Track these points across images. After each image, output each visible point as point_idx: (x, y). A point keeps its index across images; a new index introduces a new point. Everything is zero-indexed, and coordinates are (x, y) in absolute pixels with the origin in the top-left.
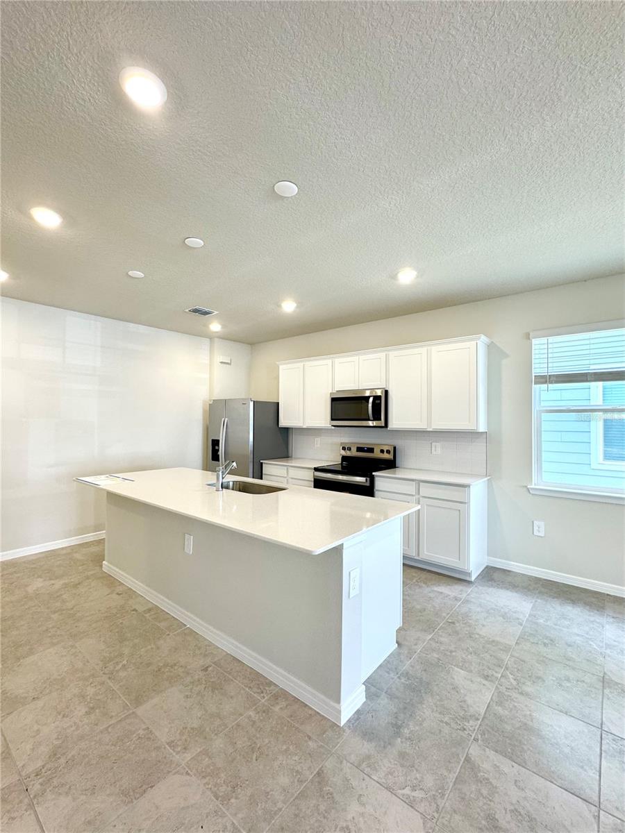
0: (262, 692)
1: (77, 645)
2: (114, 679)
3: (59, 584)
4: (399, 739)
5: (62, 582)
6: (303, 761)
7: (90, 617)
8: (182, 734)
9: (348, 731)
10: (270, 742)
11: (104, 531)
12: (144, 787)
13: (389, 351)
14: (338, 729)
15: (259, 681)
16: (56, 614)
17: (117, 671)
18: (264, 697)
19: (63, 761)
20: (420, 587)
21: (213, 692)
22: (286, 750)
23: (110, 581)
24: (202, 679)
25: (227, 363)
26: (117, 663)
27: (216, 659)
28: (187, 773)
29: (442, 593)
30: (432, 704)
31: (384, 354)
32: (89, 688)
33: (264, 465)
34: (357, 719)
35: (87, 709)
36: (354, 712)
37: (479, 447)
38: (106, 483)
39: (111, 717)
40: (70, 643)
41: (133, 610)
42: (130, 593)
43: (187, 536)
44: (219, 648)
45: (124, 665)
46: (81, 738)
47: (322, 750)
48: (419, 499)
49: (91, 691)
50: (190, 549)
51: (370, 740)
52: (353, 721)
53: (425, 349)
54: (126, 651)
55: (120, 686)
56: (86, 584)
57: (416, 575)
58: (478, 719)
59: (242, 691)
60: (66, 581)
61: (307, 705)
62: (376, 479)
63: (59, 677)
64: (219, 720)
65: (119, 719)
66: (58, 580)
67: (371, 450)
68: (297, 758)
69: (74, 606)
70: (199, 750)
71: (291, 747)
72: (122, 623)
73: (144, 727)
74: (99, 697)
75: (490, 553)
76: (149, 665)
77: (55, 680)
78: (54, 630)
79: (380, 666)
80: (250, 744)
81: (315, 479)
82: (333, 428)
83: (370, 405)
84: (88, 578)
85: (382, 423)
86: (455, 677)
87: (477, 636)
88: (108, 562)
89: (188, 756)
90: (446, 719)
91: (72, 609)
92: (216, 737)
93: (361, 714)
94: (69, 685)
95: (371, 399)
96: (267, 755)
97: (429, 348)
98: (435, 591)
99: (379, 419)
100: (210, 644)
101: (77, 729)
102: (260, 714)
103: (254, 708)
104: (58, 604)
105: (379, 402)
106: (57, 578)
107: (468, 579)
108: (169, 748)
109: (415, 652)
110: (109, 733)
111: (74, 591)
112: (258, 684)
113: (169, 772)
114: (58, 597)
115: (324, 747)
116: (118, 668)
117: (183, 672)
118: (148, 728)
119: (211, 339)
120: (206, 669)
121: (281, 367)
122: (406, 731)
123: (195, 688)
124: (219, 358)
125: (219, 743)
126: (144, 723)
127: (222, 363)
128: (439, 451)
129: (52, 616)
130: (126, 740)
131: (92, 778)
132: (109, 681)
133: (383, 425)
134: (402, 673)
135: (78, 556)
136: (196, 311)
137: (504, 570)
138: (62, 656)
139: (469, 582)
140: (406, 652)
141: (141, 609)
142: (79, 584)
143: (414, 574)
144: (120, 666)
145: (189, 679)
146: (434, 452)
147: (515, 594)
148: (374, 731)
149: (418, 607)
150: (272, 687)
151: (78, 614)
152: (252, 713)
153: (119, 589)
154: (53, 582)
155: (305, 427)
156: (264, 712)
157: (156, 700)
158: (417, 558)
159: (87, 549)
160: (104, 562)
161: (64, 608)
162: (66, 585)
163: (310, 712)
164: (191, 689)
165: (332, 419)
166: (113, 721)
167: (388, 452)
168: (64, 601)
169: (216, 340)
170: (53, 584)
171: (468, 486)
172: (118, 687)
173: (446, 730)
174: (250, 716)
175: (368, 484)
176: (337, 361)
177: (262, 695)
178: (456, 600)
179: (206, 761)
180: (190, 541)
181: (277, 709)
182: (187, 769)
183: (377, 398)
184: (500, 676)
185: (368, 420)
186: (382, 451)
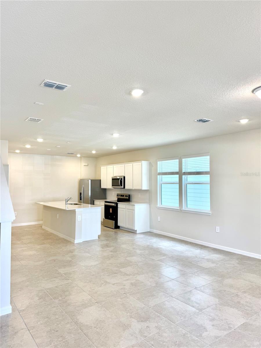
31: (124, 165)
33: (94, 201)
53: (132, 164)
62: (118, 204)
67: (123, 196)
75: (150, 228)
81: (105, 205)
82: (113, 188)
83: (120, 181)
85: (123, 187)
95: (120, 179)
99: (122, 186)
105: (122, 180)
119: (78, 158)
127: (84, 165)
128: (140, 196)
165: (112, 186)
169: (80, 158)
171: (135, 205)
175: (115, 206)
185: (119, 186)
186: (126, 196)
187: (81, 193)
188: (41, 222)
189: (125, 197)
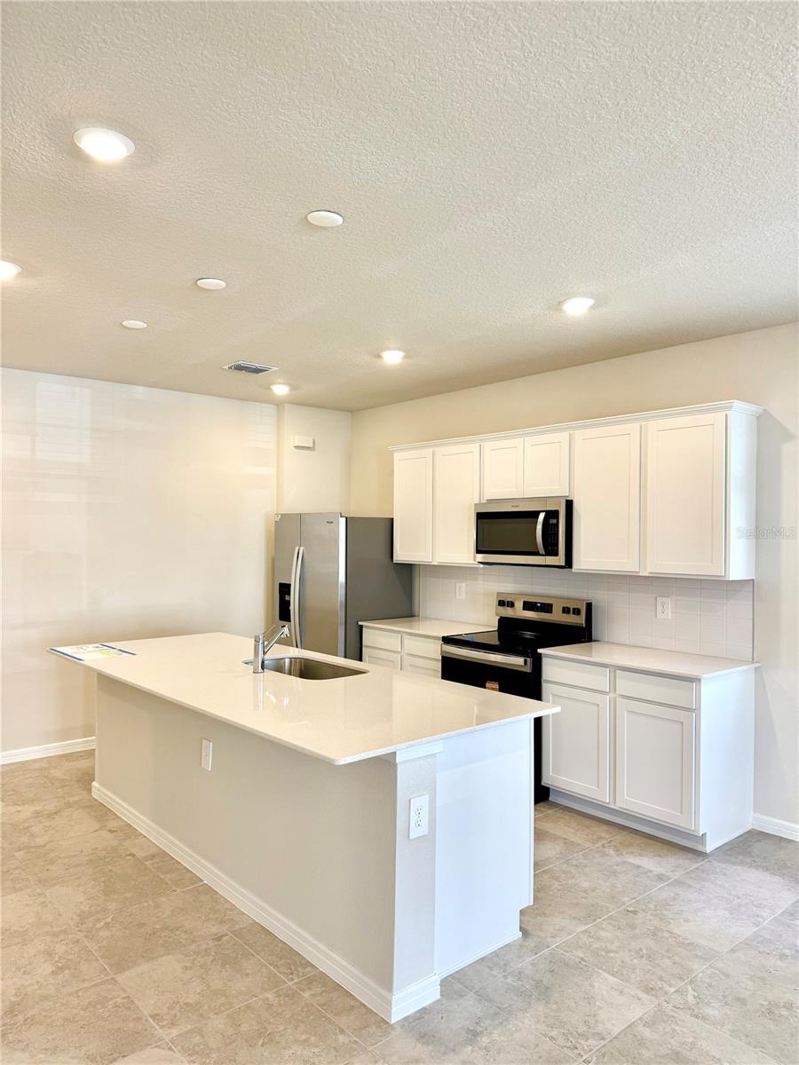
0: (292, 974)
1: (47, 892)
2: (92, 939)
3: (27, 811)
4: (470, 1048)
5: (33, 808)
6: (324, 1054)
7: (67, 860)
8: (171, 1008)
9: (399, 1029)
10: (286, 1029)
11: (94, 738)
12: (115, 1055)
13: (575, 428)
14: (387, 1025)
15: (291, 959)
16: (22, 852)
17: (98, 930)
18: (293, 979)
19: (21, 1018)
20: (604, 855)
21: (223, 966)
22: (305, 1040)
23: (101, 813)
24: (210, 949)
25: (308, 448)
26: (99, 920)
27: (237, 927)
28: (170, 1049)
29: (639, 867)
30: (541, 1013)
31: (567, 433)
32: (57, 946)
33: (364, 630)
34: (419, 1019)
35: (53, 969)
36: (416, 1010)
37: (740, 608)
38: (93, 656)
39: (84, 980)
40: (38, 890)
41: (130, 855)
42: (129, 831)
43: (204, 741)
44: (244, 914)
45: (107, 924)
46: (45, 998)
47: (354, 1046)
48: (615, 699)
49: (60, 949)
50: (208, 764)
51: (427, 1044)
52: (411, 1020)
53: (636, 426)
54: (113, 906)
55: (99, 947)
56: (67, 814)
57: (607, 836)
58: (603, 1039)
59: (264, 970)
60: (38, 808)
61: (351, 995)
62: (545, 661)
63: (21, 929)
64: (223, 998)
65: (93, 983)
66: (27, 805)
67: (547, 608)
68: (316, 1050)
69: (47, 843)
70: (189, 1027)
71: (313, 1039)
72: (111, 871)
73: (124, 995)
74: (70, 957)
75: (760, 805)
76: (141, 925)
77: (15, 932)
78: (17, 872)
79: (483, 959)
80: (257, 1028)
81: (443, 657)
82: (482, 566)
83: (539, 527)
84: (68, 805)
85: (560, 559)
86: (596, 984)
87: (666, 935)
88: (100, 784)
89: (175, 1032)
90: (554, 1033)
91: (44, 846)
92: (215, 1016)
93: (426, 1013)
94: (33, 940)
95: (542, 516)
96: (278, 1043)
97: (643, 423)
98: (630, 863)
99: (556, 554)
100: (233, 908)
101: (40, 988)
102: (281, 998)
103: (275, 990)
104: (24, 839)
105: (555, 521)
106: (24, 803)
107: (699, 848)
108: (152, 1022)
109: (548, 947)
110: (79, 997)
111: (48, 824)
112: (289, 964)
113: (147, 1045)
114: (24, 829)
115: (358, 1043)
116: (99, 925)
117: (186, 939)
118: (129, 997)
119: (278, 405)
120: (219, 939)
121: (397, 456)
122: (484, 1040)
123: (199, 959)
124: (294, 438)
125: (218, 1023)
126: (124, 991)
127: (297, 447)
129: (16, 854)
130: (99, 1006)
131: (54, 1039)
132: (85, 940)
133: (563, 564)
134: (514, 971)
135: (56, 773)
136: (239, 368)
137: (781, 839)
138: (27, 905)
139: (701, 855)
140: (532, 945)
141: (140, 854)
142: (56, 813)
143: (603, 835)
144: (103, 923)
145: (193, 947)
146: (659, 615)
147: (777, 879)
148: (436, 1035)
149: (586, 884)
150: (309, 969)
151: (52, 855)
152: (270, 996)
153: (113, 824)
154: (19, 808)
155: (436, 564)
156: (288, 996)
157: (145, 967)
158: (612, 806)
159: (74, 763)
160: (94, 783)
161: (33, 844)
162: (37, 814)
163: (352, 1003)
164: (194, 960)
166: (86, 985)
167: (577, 611)
168: (33, 836)
169: (286, 405)
170: (19, 812)
171: (697, 680)
172: (96, 947)
173: (548, 1044)
174: (267, 999)
175: (528, 669)
176: (488, 446)
177: (291, 976)
178: (660, 879)
179: (197, 1039)
180: (209, 748)
181: (307, 994)
182: (171, 1044)
183: (552, 514)
184: (673, 990)
185: (537, 554)
186: (566, 610)
187: (285, 589)
188: (77, 744)
189: (557, 616)
